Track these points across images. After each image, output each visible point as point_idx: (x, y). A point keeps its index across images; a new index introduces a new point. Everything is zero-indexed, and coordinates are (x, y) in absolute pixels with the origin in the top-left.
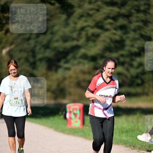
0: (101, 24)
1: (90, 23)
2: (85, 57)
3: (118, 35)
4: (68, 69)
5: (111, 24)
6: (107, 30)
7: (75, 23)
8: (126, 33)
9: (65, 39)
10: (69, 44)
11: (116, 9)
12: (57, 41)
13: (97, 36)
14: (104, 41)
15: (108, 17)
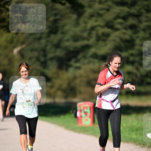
0: (111, 24)
1: (101, 22)
2: (95, 56)
3: (128, 34)
4: (79, 68)
5: (121, 23)
6: (117, 29)
7: (86, 23)
8: (136, 32)
9: (76, 39)
10: (79, 44)
11: (126, 9)
12: (68, 40)
13: (108, 35)
14: (114, 40)
15: (118, 17)
